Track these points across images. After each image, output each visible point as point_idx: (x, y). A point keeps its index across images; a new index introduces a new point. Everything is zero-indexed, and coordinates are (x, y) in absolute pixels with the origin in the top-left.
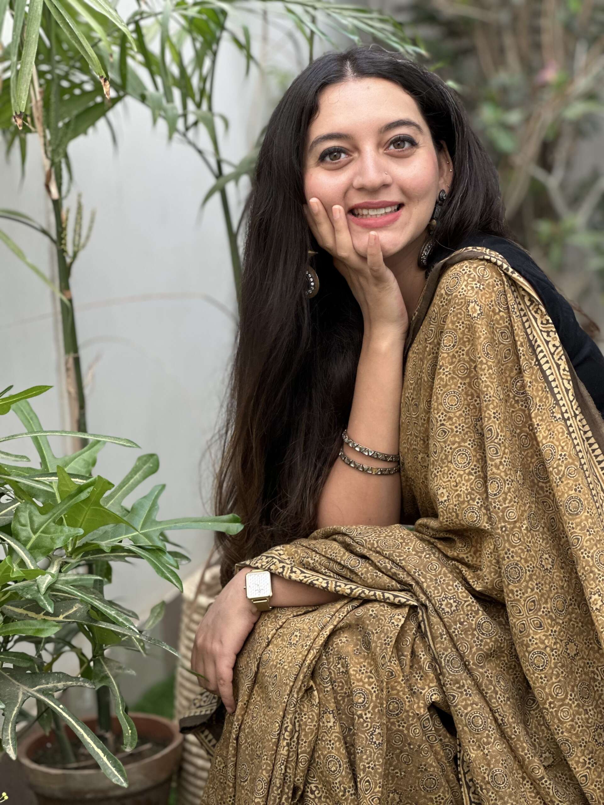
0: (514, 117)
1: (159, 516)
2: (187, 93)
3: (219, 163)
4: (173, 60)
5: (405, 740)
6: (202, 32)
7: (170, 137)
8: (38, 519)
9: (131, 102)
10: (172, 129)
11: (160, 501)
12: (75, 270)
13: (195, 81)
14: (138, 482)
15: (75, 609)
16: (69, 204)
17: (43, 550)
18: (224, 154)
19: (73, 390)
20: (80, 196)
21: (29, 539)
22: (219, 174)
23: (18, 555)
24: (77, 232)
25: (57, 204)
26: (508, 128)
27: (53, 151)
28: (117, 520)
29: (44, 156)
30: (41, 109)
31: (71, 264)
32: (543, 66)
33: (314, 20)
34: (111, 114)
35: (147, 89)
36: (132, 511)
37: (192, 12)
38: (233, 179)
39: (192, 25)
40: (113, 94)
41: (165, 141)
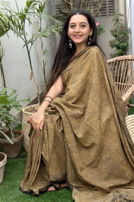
1: (17, 100)
2: (20, 28)
3: (26, 41)
6: (22, 18)
7: (18, 36)
9: (11, 30)
10: (18, 35)
12: (2, 59)
13: (21, 26)
14: (13, 95)
15: (4, 116)
18: (27, 39)
19: (3, 79)
24: (2, 53)
28: (10, 102)
33: (41, 16)
34: (7, 32)
35: (13, 28)
36: (12, 100)
37: (20, 15)
38: (28, 43)
39: (20, 17)
40: (8, 29)
41: (17, 37)
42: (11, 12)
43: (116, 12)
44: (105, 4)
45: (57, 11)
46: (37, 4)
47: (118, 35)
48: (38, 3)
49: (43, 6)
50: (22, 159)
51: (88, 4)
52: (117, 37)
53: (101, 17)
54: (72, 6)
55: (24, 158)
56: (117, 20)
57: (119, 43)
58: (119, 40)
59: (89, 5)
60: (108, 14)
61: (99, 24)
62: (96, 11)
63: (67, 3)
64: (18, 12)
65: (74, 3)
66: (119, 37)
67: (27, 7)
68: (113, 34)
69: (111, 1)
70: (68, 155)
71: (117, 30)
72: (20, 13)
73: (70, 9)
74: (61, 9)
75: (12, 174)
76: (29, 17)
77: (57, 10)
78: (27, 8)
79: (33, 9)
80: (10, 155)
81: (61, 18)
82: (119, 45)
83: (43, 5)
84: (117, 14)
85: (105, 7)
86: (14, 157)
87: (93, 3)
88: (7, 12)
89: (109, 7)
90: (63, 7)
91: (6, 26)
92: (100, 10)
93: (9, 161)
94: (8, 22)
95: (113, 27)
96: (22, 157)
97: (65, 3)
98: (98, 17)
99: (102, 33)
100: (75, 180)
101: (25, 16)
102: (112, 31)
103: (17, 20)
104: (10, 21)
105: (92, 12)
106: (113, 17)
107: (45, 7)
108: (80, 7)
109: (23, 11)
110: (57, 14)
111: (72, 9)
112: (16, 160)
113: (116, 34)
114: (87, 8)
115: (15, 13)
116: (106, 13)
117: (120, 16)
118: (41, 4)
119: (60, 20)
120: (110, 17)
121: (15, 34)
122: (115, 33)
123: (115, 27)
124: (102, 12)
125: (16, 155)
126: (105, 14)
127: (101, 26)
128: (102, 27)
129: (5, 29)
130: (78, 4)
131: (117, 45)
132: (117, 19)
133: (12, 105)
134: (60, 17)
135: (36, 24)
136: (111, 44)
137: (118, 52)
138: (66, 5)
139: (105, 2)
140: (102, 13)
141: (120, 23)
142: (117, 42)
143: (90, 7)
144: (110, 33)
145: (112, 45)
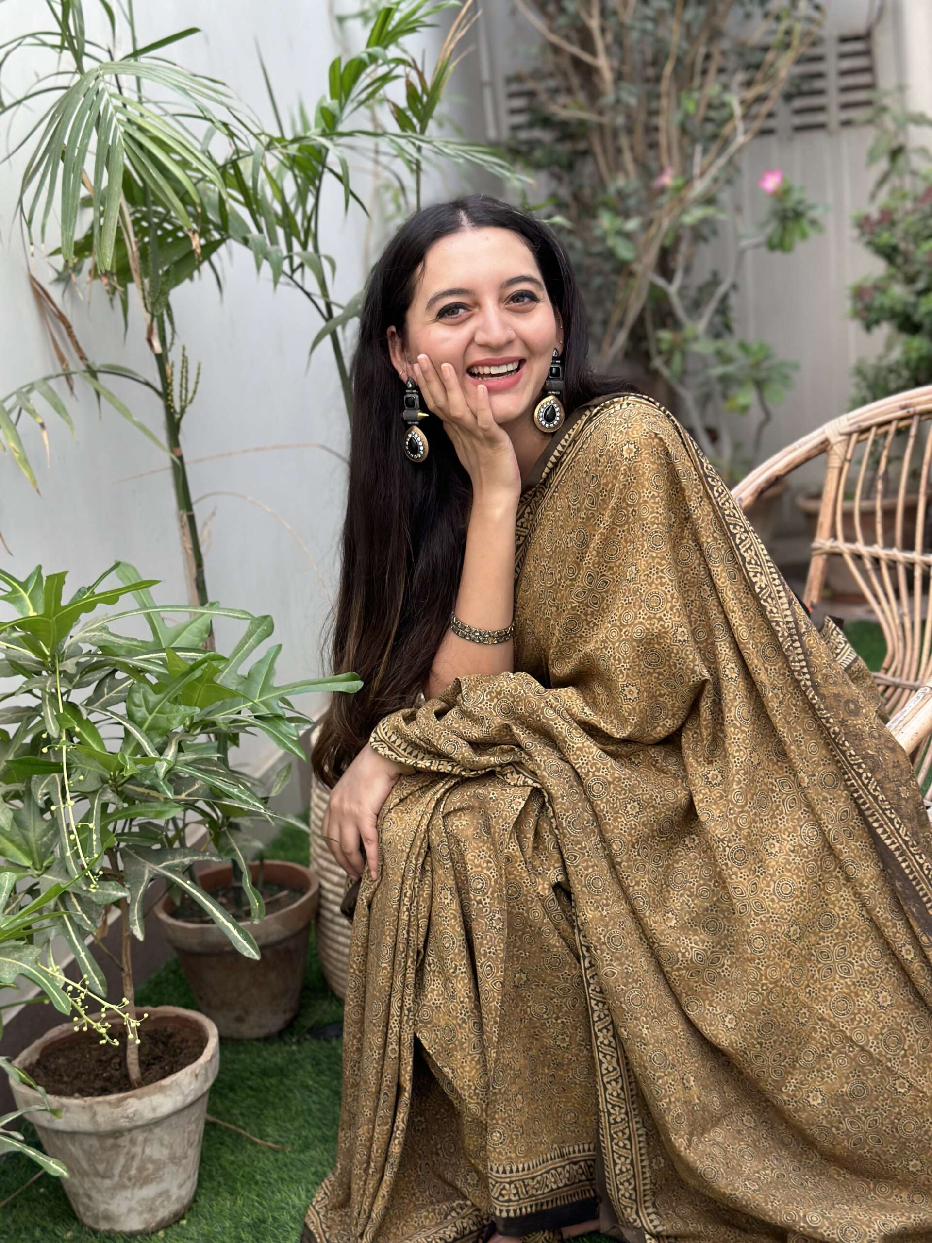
0: (632, 225)
1: (276, 682)
2: (291, 231)
3: (328, 306)
4: (274, 195)
5: (526, 923)
6: (302, 169)
7: (276, 282)
8: (153, 698)
9: (234, 245)
10: (277, 272)
11: (277, 665)
12: (183, 424)
13: (299, 218)
14: (254, 647)
15: (197, 786)
16: (174, 356)
17: (160, 731)
18: (332, 297)
19: (189, 545)
20: (184, 348)
21: (145, 720)
22: (329, 316)
23: (134, 738)
24: (184, 387)
25: (161, 360)
26: (627, 236)
27: (153, 304)
28: (234, 694)
29: (143, 309)
30: (138, 261)
31: (180, 419)
32: (661, 170)
33: (419, 149)
34: (214, 257)
35: (249, 231)
36: (248, 679)
37: (293, 149)
38: (344, 321)
39: (293, 162)
40: (216, 236)
41: (272, 284)
42: (231, 135)
43: (887, 101)
44: (819, 59)
45: (514, 112)
46: (397, 77)
47: (902, 246)
48: (400, 70)
49: (429, 83)
50: (311, 1046)
51: (708, 57)
52: (899, 260)
53: (790, 139)
54: (608, 75)
55: (328, 1041)
56: (896, 153)
57: (911, 299)
58: (910, 280)
59: (713, 68)
60: (834, 116)
61: (783, 180)
62: (761, 99)
63: (577, 63)
64: (277, 134)
65: (623, 61)
66: (907, 260)
67: (332, 97)
68: (869, 243)
69: (856, 38)
70: (603, 1038)
71: (897, 216)
72: (289, 136)
73: (594, 93)
74: (543, 97)
75: (254, 1144)
76: (344, 164)
77: (519, 103)
78: (331, 103)
79: (371, 108)
80: (240, 1020)
81: (538, 154)
82: (910, 310)
83: (429, 79)
84: (895, 119)
85: (820, 75)
86: (261, 1032)
87: (741, 55)
88: (209, 136)
89: (844, 73)
90: (552, 83)
91: (207, 221)
92: (788, 97)
93: (233, 1062)
94: (216, 197)
95: (873, 196)
96: (310, 1031)
97: (566, 64)
98: (772, 140)
99: (804, 236)
100: (654, 1194)
101: (320, 154)
102: (864, 224)
103: (273, 181)
104: (230, 191)
105: (738, 110)
106: (869, 135)
107: (444, 93)
108: (658, 79)
109: (306, 127)
110: (515, 128)
111: (609, 98)
112: (276, 1056)
113: (894, 241)
114: (701, 87)
115: (256, 136)
116: (821, 109)
117: (913, 129)
118: (421, 75)
119: (536, 166)
120: (848, 134)
121: (259, 267)
122: (885, 237)
123: (883, 196)
124: (798, 103)
125: (274, 1022)
126: (820, 118)
127: (796, 196)
128: (800, 202)
129: (197, 242)
130: (645, 64)
131: (899, 308)
132: (894, 144)
133: (246, 715)
134: (533, 144)
135: (388, 196)
136: (859, 306)
137: (906, 352)
138: (571, 71)
139: (814, 44)
140: (799, 112)
141: (914, 173)
142: (899, 292)
143: (724, 78)
144: (855, 233)
145: (868, 308)
